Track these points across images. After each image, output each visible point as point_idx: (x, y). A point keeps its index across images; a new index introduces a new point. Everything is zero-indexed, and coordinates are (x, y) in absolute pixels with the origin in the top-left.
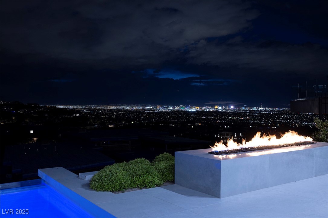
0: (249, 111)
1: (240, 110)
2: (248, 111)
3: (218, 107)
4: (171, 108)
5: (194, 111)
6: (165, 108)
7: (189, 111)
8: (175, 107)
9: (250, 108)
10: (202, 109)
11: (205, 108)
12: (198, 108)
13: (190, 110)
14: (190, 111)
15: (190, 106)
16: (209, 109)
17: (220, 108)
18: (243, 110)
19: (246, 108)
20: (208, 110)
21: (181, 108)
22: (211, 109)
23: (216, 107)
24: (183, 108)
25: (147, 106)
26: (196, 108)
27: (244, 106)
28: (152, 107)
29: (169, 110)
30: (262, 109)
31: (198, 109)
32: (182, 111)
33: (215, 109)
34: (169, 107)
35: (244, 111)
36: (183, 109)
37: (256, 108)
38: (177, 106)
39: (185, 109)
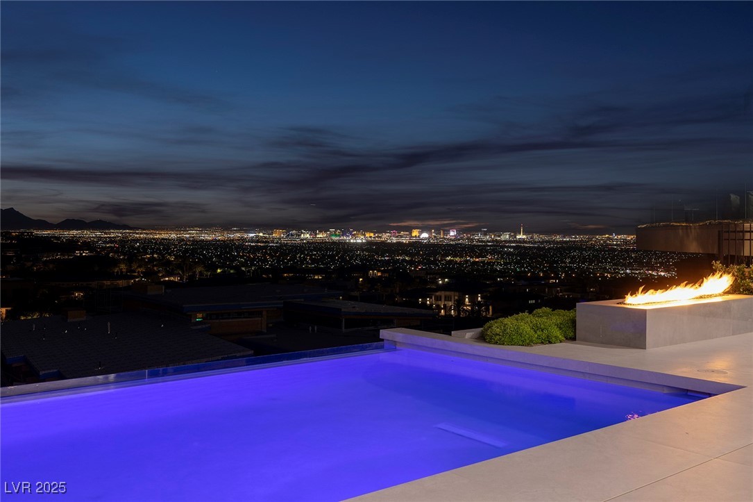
0: (493, 241)
1: (472, 240)
2: (489, 242)
3: (419, 232)
4: (308, 236)
5: (362, 243)
6: (292, 235)
7: (350, 243)
8: (316, 234)
9: (495, 236)
10: (380, 237)
11: (388, 234)
12: (372, 235)
13: (352, 241)
14: (354, 244)
15: (352, 232)
16: (397, 237)
17: (425, 235)
18: (479, 241)
19: (485, 234)
20: (395, 240)
21: (331, 235)
22: (401, 237)
23: (415, 233)
24: (336, 235)
25: (250, 230)
26: (367, 235)
27: (481, 231)
28: (261, 234)
29: (303, 240)
30: (524, 237)
31: (371, 237)
32: (334, 243)
33: (412, 237)
34: (302, 233)
35: (482, 241)
36: (335, 238)
37: (510, 236)
38: (320, 231)
39: (342, 238)
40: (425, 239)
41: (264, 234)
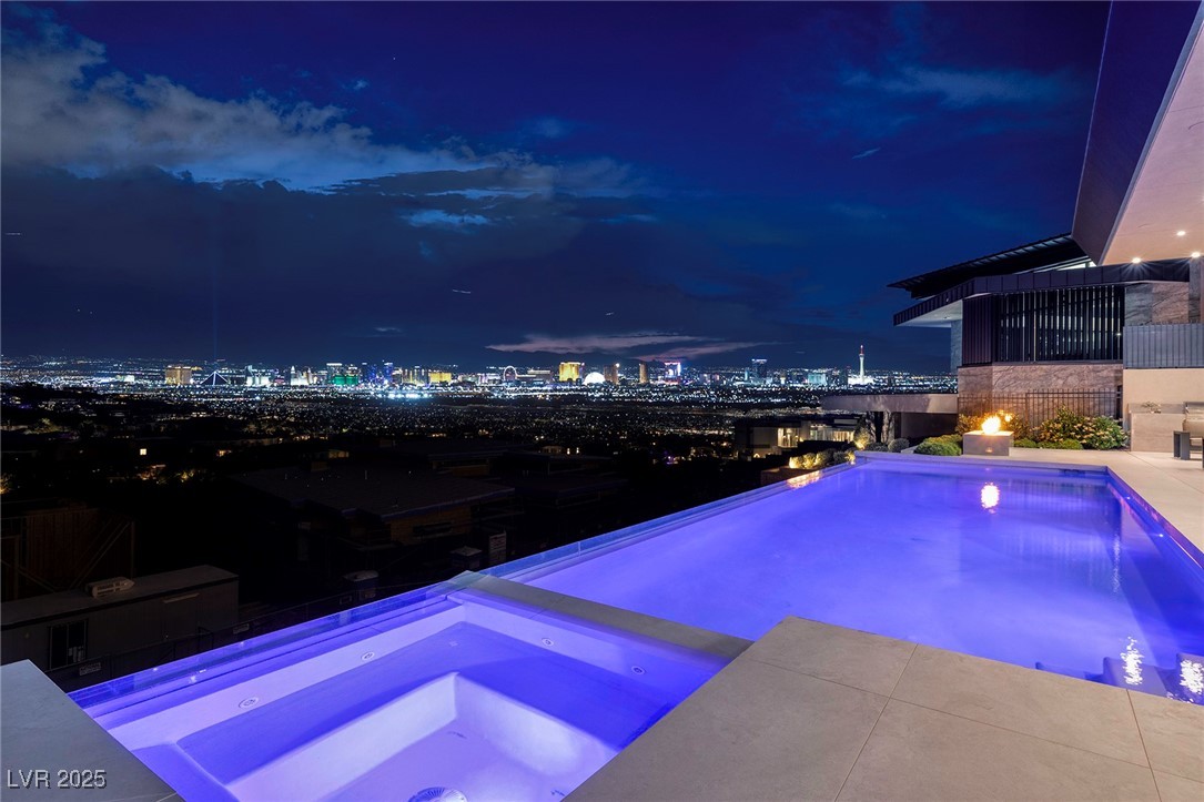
0: (784, 393)
1: (727, 391)
2: (775, 395)
3: (578, 368)
4: (265, 381)
5: (421, 401)
6: (220, 381)
7: (387, 402)
8: (288, 377)
9: (789, 378)
10: (471, 384)
11: (492, 376)
12: (447, 377)
13: (392, 396)
14: (396, 402)
15: (391, 370)
16: (518, 383)
17: (596, 378)
18: (745, 392)
19: (762, 373)
20: (511, 392)
21: (331, 378)
22: (530, 382)
23: (568, 371)
24: (345, 380)
25: (96, 368)
26: (435, 378)
27: (750, 365)
28: (130, 379)
29: (252, 394)
30: (869, 380)
31: (444, 384)
32: (341, 401)
33: (558, 382)
34: (248, 374)
35: (755, 394)
36: (341, 388)
37: (831, 378)
38: (301, 369)
39: (362, 387)
40: (597, 388)
41: (137, 377)
